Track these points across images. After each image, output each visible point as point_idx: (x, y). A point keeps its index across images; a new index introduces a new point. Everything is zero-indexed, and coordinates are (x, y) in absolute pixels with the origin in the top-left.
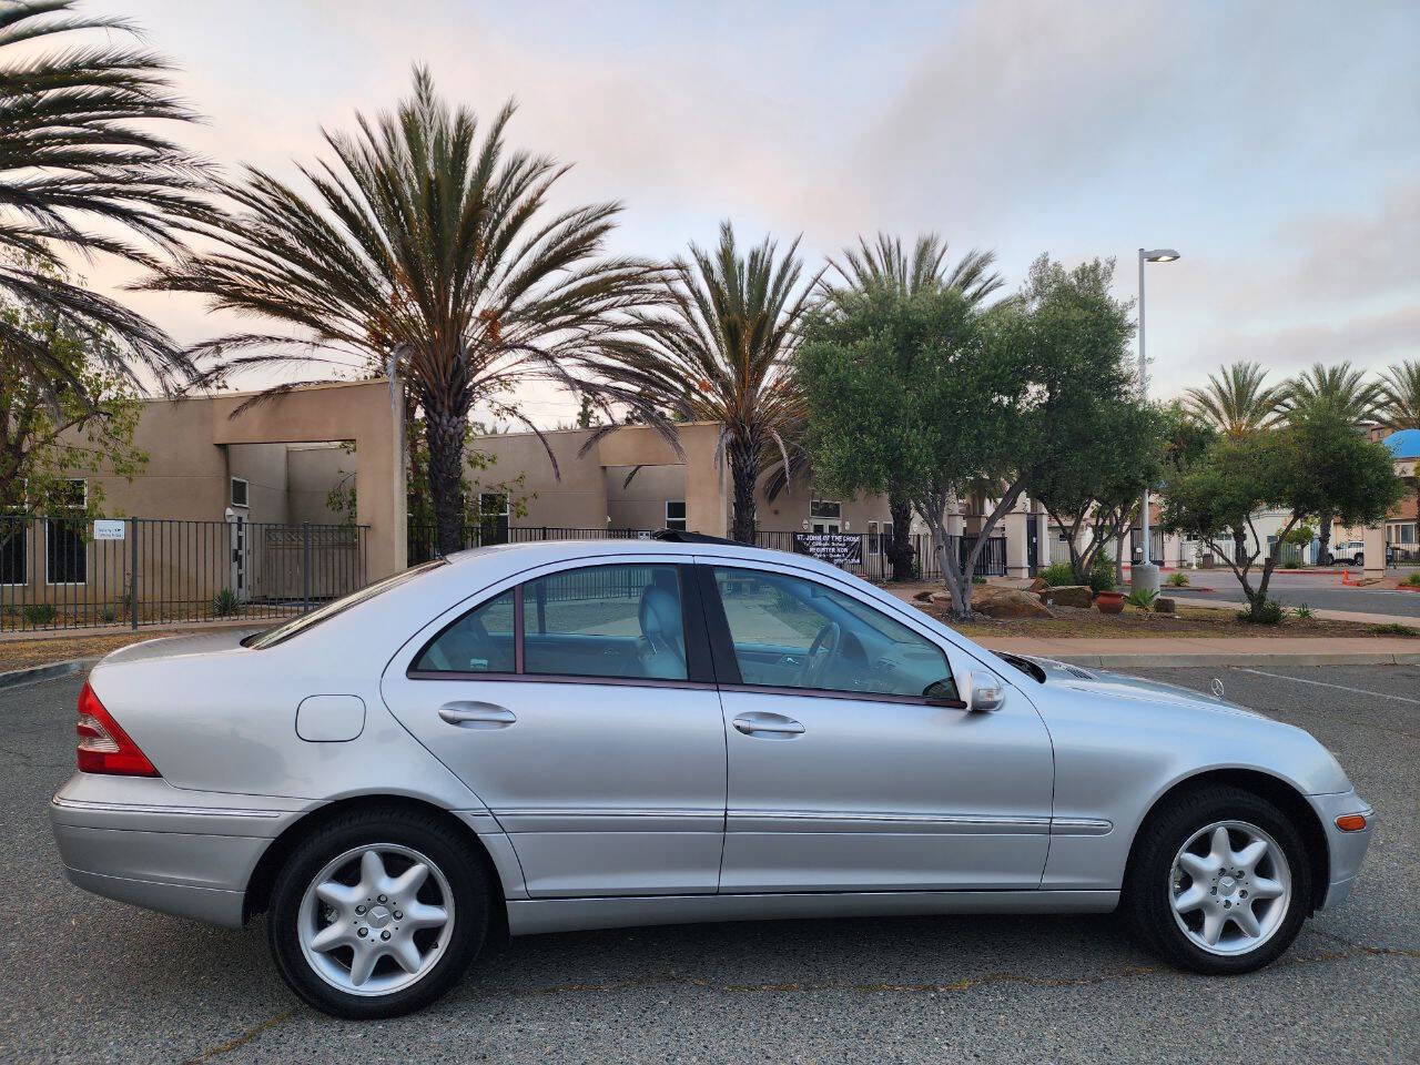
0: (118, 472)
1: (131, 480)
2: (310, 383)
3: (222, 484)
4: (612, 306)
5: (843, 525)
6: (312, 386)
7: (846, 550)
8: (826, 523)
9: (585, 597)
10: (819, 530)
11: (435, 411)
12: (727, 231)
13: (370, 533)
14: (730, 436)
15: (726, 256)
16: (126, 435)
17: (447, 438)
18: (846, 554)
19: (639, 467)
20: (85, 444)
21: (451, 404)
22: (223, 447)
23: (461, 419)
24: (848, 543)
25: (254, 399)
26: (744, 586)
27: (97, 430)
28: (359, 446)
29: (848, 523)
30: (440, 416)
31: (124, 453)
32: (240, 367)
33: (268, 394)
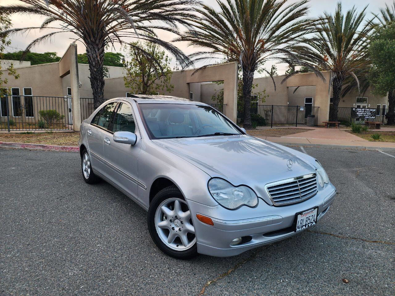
0: (167, 90)
1: (170, 92)
2: (211, 65)
3: (188, 94)
4: (304, 34)
5: (368, 106)
6: (212, 66)
7: (370, 114)
8: (362, 105)
9: (288, 126)
10: (359, 107)
11: (246, 71)
12: (339, 6)
13: (227, 106)
14: (335, 75)
15: (338, 14)
16: (168, 80)
17: (249, 78)
18: (370, 115)
19: (299, 87)
20: (160, 84)
21: (251, 68)
22: (188, 84)
23: (253, 73)
24: (371, 112)
25: (198, 70)
26: (336, 124)
27: (163, 80)
28: (224, 82)
29: (369, 105)
30: (247, 72)
31: (169, 85)
32: (196, 61)
33: (201, 68)
